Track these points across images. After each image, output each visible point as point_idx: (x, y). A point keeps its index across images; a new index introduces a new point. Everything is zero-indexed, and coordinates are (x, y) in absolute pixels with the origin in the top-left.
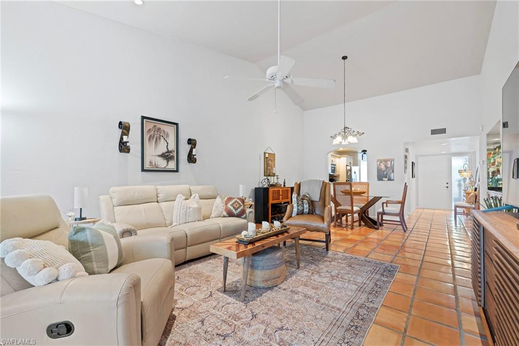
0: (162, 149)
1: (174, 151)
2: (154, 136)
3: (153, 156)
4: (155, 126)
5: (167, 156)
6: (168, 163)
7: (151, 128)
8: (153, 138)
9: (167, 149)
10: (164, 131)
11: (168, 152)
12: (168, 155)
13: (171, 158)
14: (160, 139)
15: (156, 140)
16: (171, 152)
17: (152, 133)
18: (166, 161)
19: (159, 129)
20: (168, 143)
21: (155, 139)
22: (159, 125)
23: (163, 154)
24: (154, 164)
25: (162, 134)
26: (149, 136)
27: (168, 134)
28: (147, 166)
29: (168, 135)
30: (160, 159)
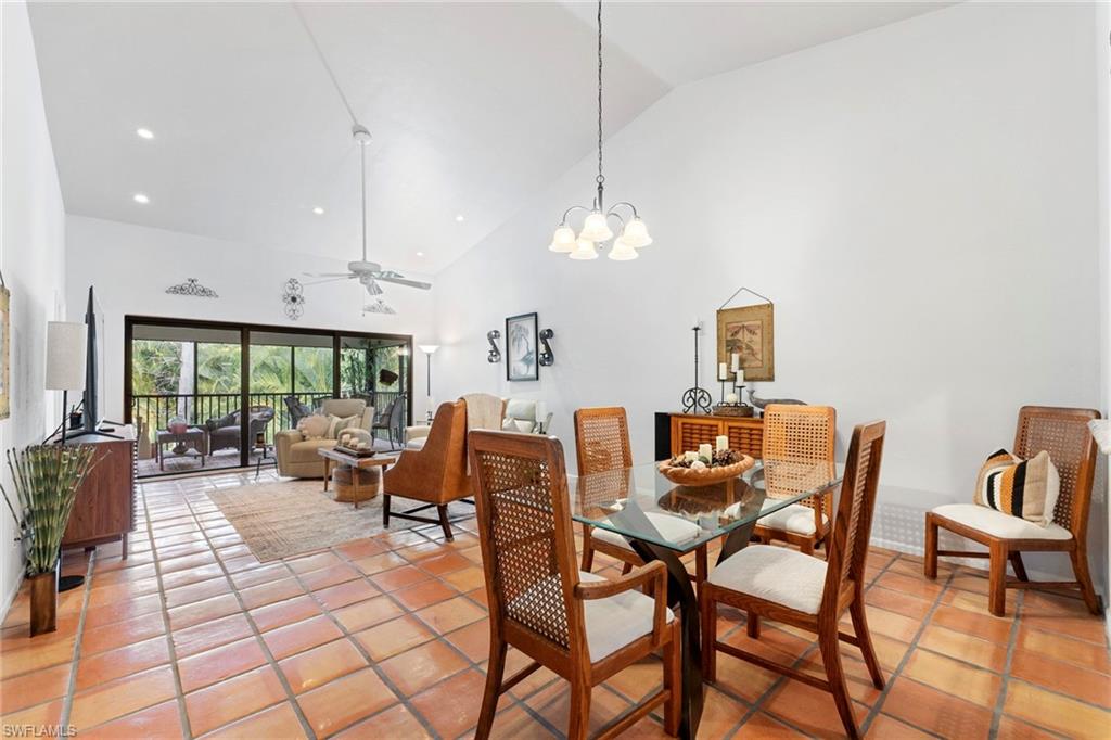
0: (523, 351)
1: (534, 352)
2: (516, 337)
3: (515, 361)
4: (516, 326)
5: (527, 360)
6: (529, 369)
7: (514, 328)
9: (527, 350)
10: (524, 329)
11: (529, 353)
12: (528, 358)
14: (521, 339)
15: (518, 342)
17: (514, 335)
18: (526, 366)
19: (520, 327)
20: (528, 343)
21: (516, 342)
22: (520, 322)
23: (524, 357)
24: (515, 371)
25: (523, 333)
26: (512, 338)
27: (527, 331)
28: (512, 375)
29: (528, 333)
30: (522, 364)
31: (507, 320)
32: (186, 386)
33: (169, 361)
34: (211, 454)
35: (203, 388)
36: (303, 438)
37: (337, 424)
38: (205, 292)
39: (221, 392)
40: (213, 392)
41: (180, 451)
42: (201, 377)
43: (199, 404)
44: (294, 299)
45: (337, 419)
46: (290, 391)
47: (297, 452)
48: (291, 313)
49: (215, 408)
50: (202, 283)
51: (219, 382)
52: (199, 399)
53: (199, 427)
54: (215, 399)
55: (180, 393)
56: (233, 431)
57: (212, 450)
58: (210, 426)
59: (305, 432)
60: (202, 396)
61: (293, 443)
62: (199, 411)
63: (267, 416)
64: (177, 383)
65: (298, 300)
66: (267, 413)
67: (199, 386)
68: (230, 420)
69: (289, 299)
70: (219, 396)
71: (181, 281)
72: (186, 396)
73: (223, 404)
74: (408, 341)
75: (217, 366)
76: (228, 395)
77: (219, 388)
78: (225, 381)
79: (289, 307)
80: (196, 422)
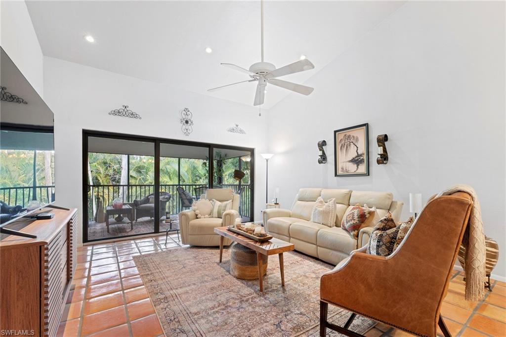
0: (352, 154)
1: (363, 154)
2: (345, 144)
3: (344, 162)
4: (345, 135)
5: (357, 161)
6: (358, 167)
7: (342, 137)
8: (344, 147)
9: (357, 153)
10: (353, 137)
11: (358, 156)
12: (358, 159)
13: (362, 161)
14: (350, 145)
15: (347, 147)
16: (361, 155)
17: (343, 142)
18: (356, 165)
19: (349, 136)
20: (357, 148)
21: (345, 147)
22: (348, 133)
23: (353, 159)
24: (345, 169)
25: (352, 140)
26: (340, 145)
27: (357, 138)
28: (339, 172)
29: (357, 140)
30: (351, 164)
31: (335, 132)
32: (123, 181)
33: (116, 167)
34: (136, 220)
35: (132, 182)
36: (197, 217)
37: (219, 206)
38: (133, 115)
39: (141, 184)
40: (137, 184)
41: (119, 220)
42: (131, 176)
43: (130, 190)
44: (187, 122)
45: (218, 203)
46: (177, 184)
47: (194, 227)
48: (186, 131)
49: (139, 192)
50: (132, 108)
51: (140, 179)
52: (130, 187)
53: (130, 204)
54: (138, 188)
55: (121, 184)
56: (149, 207)
57: (137, 218)
58: (136, 204)
59: (197, 212)
60: (132, 186)
61: (191, 220)
62: (130, 194)
63: (167, 198)
64: (120, 179)
65: (189, 122)
66: (167, 196)
67: (130, 181)
68: (147, 200)
69: (184, 122)
70: (141, 186)
71: (119, 107)
72: (123, 186)
73: (143, 190)
74: (252, 152)
75: (139, 170)
76: (145, 186)
77: (140, 182)
78: (143, 179)
79: (184, 127)
80: (128, 201)
